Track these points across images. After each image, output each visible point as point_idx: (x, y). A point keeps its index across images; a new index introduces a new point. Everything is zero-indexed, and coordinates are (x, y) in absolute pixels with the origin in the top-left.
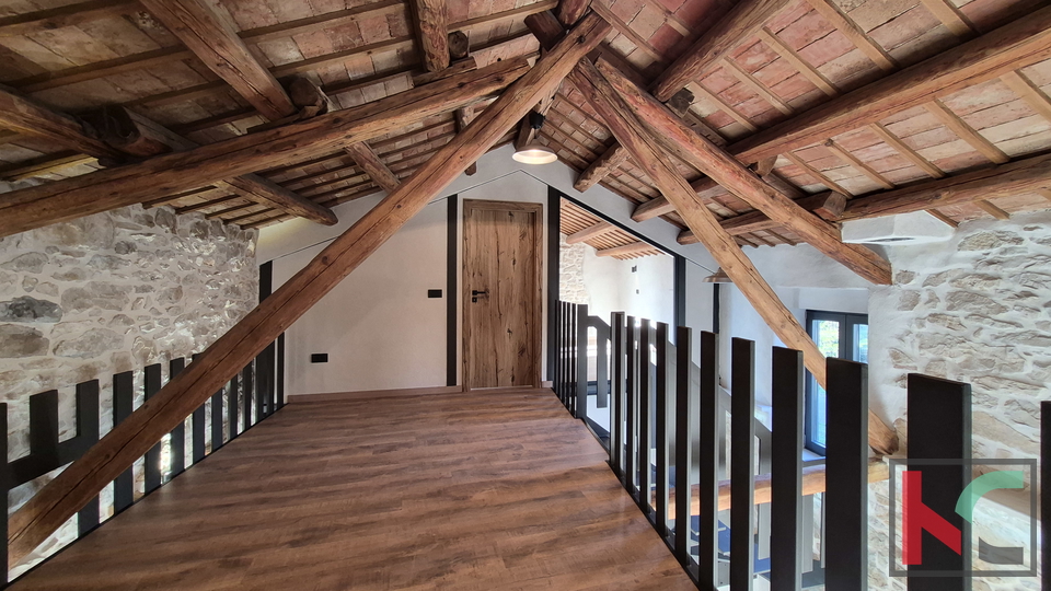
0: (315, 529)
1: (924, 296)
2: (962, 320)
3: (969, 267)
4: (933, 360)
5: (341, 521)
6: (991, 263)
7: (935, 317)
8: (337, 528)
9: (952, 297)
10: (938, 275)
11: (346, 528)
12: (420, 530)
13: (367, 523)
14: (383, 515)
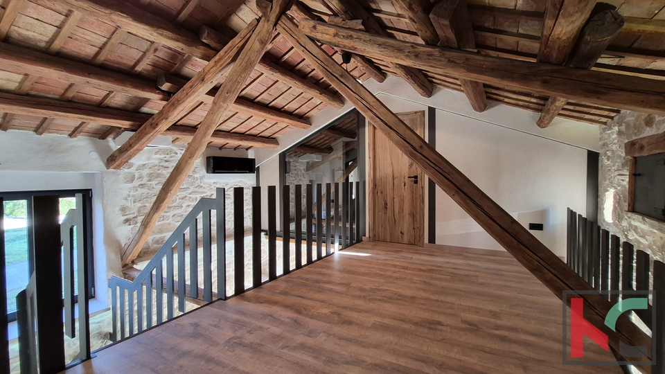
0: (430, 328)
1: (137, 176)
2: (154, 186)
3: (157, 162)
4: (141, 207)
5: (413, 327)
6: (166, 161)
7: (142, 186)
8: (416, 324)
9: (150, 175)
10: (144, 165)
11: (410, 322)
12: (371, 305)
13: (398, 320)
14: (386, 321)
